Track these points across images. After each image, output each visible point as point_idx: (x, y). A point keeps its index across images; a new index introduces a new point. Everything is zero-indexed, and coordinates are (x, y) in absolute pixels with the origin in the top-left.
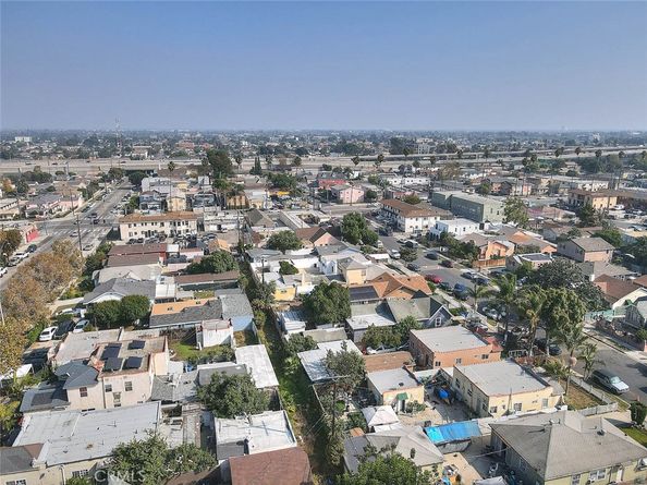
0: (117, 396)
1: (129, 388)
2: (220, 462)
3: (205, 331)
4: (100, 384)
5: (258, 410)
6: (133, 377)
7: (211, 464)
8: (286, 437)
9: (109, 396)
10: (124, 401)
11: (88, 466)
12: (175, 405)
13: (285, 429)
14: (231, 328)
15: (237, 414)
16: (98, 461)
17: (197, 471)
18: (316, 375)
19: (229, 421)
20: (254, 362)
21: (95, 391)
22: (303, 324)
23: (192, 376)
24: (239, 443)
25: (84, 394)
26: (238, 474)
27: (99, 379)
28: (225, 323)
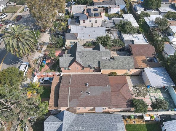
0: (92, 24)
1: (96, 22)
2: (126, 45)
3: (112, 8)
4: (88, 19)
5: (134, 33)
6: (97, 19)
7: (123, 45)
8: (144, 41)
9: (90, 23)
10: (94, 25)
11: (90, 41)
12: (108, 29)
13: (144, 39)
14: (120, 8)
15: (128, 33)
16: (93, 40)
17: (119, 47)
18: (151, 25)
19: (126, 35)
20: (130, 19)
21: (87, 21)
22: (143, 9)
23: (112, 21)
24: (131, 41)
25: (84, 22)
26: (134, 49)
27: (88, 18)
28: (117, 6)
